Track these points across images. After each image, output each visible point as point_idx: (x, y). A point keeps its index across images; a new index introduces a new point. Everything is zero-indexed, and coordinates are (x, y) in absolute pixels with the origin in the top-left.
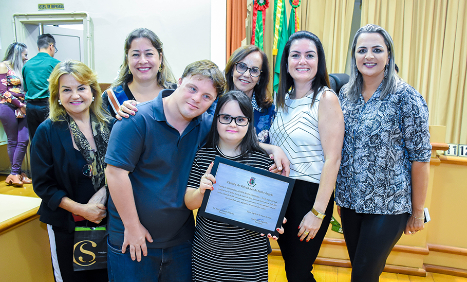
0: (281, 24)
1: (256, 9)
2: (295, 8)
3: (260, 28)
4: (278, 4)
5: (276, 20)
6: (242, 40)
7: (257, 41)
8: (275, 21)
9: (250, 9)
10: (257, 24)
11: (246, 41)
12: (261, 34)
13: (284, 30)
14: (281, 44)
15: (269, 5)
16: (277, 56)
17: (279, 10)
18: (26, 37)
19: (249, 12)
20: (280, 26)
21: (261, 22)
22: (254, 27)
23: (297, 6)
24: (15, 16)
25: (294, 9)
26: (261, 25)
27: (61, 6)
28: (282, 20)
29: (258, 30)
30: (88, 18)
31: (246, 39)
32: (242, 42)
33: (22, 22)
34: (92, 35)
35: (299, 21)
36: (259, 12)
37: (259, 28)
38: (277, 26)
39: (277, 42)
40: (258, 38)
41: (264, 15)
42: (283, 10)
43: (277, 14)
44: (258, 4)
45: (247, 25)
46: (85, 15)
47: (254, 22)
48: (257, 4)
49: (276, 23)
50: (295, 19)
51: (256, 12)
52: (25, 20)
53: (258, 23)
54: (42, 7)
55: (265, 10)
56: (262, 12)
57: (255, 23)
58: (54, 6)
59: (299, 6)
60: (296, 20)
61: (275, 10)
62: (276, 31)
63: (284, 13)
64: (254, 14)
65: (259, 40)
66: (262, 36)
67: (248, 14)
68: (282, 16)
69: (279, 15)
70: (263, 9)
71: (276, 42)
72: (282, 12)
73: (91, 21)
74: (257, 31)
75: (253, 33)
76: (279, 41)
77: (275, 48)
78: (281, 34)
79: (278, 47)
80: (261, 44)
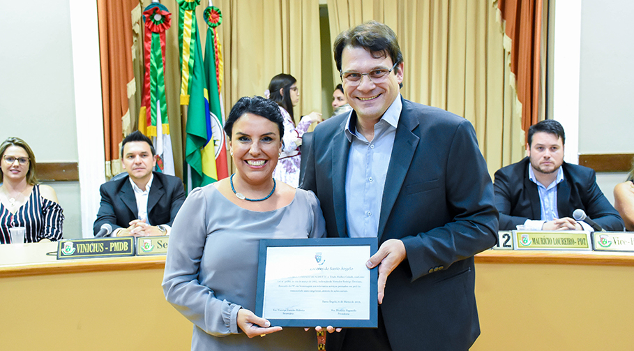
0: (193, 55)
1: (148, 30)
2: (214, 27)
3: (157, 61)
4: (185, 22)
5: (184, 47)
6: (128, 82)
7: (155, 84)
8: (182, 49)
9: (138, 29)
10: (152, 55)
11: (135, 83)
12: (160, 71)
13: (198, 64)
14: (194, 88)
15: (170, 23)
16: (189, 107)
17: (188, 31)
19: (137, 35)
20: (191, 57)
21: (159, 52)
22: (148, 61)
23: (217, 24)
25: (212, 29)
26: (160, 55)
28: (193, 48)
29: (155, 65)
31: (134, 80)
32: (128, 85)
35: (220, 47)
36: (155, 36)
37: (156, 62)
38: (187, 59)
39: (187, 84)
40: (155, 79)
41: (164, 39)
42: (194, 31)
43: (184, 38)
44: (153, 21)
45: (134, 57)
47: (146, 53)
48: (150, 21)
49: (184, 52)
50: (215, 44)
51: (149, 35)
53: (154, 53)
55: (164, 32)
56: (159, 35)
57: (150, 53)
59: (219, 24)
60: (216, 47)
61: (181, 31)
62: (183, 65)
63: (195, 36)
64: (147, 39)
65: (156, 82)
66: (162, 75)
67: (135, 39)
68: (193, 41)
69: (188, 40)
70: (161, 31)
71: (185, 83)
72: (192, 34)
74: (153, 67)
75: (145, 69)
76: (191, 83)
77: (184, 93)
78: (192, 71)
79: (189, 92)
80: (161, 89)
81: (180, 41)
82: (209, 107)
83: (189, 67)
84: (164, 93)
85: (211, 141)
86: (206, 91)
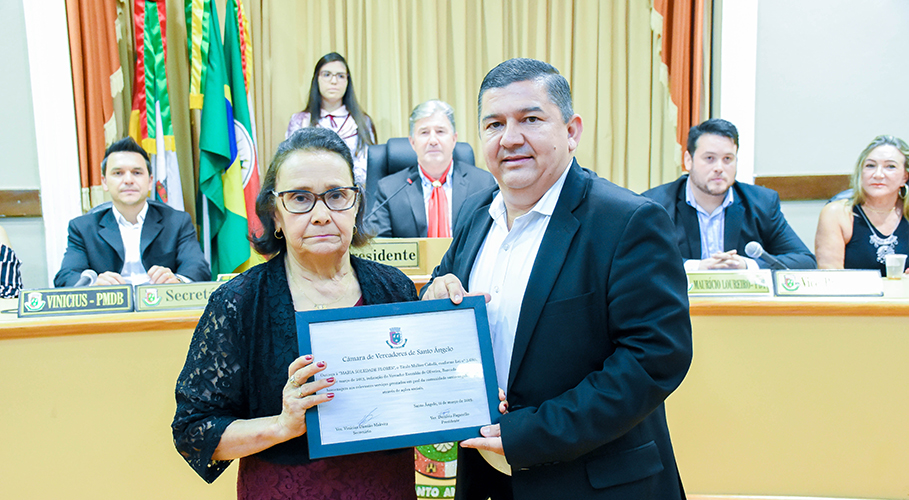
0: (207, 35)
3: (155, 43)
5: (193, 24)
6: (111, 73)
7: (152, 77)
8: (189, 27)
10: (146, 33)
11: (122, 75)
12: (159, 58)
13: (215, 50)
14: (210, 84)
16: (202, 110)
20: (204, 38)
21: (157, 29)
22: (141, 42)
26: (158, 34)
28: (207, 25)
29: (151, 49)
31: (120, 70)
32: (112, 77)
35: (247, 26)
36: (149, 5)
37: (152, 43)
38: (198, 41)
39: (199, 78)
40: (152, 69)
41: (163, 12)
43: (194, 10)
45: (119, 36)
47: (136, 30)
49: (193, 30)
50: (239, 21)
51: (141, 5)
53: (149, 30)
56: (156, 5)
57: (142, 31)
60: (241, 25)
61: (188, 1)
62: (193, 50)
63: (210, 7)
64: (137, 10)
65: (154, 74)
66: (161, 64)
67: (119, 10)
68: (207, 15)
69: (199, 13)
71: (197, 77)
72: (205, 4)
74: (148, 51)
75: (137, 55)
76: (205, 76)
77: (195, 91)
78: (207, 59)
79: (203, 89)
80: (161, 84)
81: (188, 14)
82: (232, 112)
83: (202, 53)
84: (166, 91)
85: (236, 162)
86: (227, 88)
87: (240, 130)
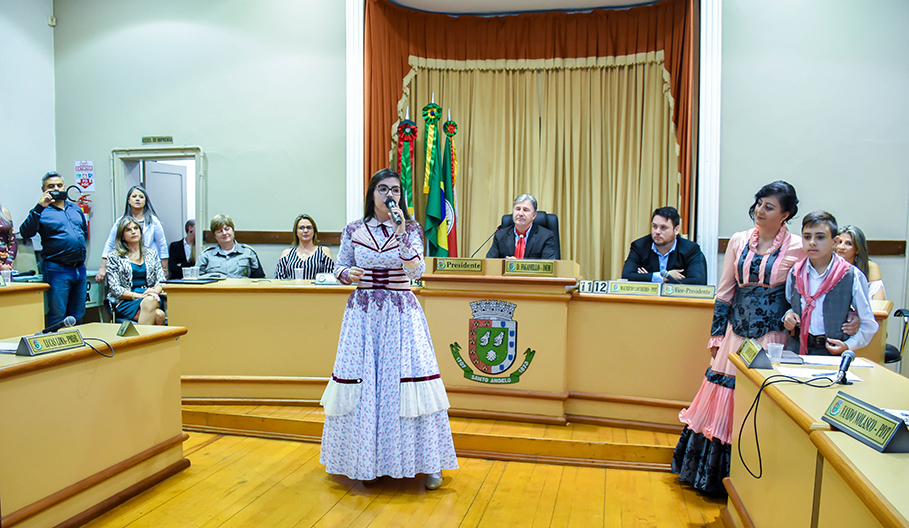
0: (434, 157)
1: (401, 139)
2: (451, 136)
3: (407, 161)
4: (429, 133)
5: (427, 151)
8: (425, 152)
9: (396, 138)
10: (403, 157)
12: (408, 169)
13: (437, 164)
14: (433, 182)
15: (417, 134)
16: (429, 195)
17: (431, 139)
18: (125, 176)
19: (396, 143)
20: (432, 159)
21: (408, 154)
22: (400, 161)
23: (453, 134)
24: (114, 151)
25: (449, 137)
26: (409, 158)
27: (169, 140)
28: (434, 152)
30: (201, 154)
33: (122, 159)
34: (205, 173)
35: (456, 152)
36: (406, 143)
38: (429, 159)
39: (429, 178)
40: (404, 174)
41: (412, 145)
42: (436, 139)
43: (428, 145)
44: (404, 133)
45: (391, 159)
46: (198, 149)
47: (399, 155)
48: (402, 133)
49: (427, 155)
50: (451, 149)
51: (402, 143)
52: (126, 156)
53: (405, 156)
54: (146, 140)
55: (412, 140)
56: (408, 143)
57: (401, 156)
58: (160, 140)
59: (455, 134)
60: (452, 151)
61: (425, 140)
62: (426, 164)
63: (436, 143)
64: (400, 146)
66: (409, 171)
67: (393, 145)
68: (435, 147)
69: (430, 146)
70: (410, 140)
71: (427, 177)
72: (434, 142)
73: (204, 156)
74: (403, 165)
76: (432, 178)
77: (426, 184)
78: (433, 168)
79: (430, 184)
80: (409, 182)
81: (426, 146)
82: (444, 196)
83: (430, 164)
84: (411, 185)
85: (445, 221)
86: (442, 183)
87: (448, 205)
